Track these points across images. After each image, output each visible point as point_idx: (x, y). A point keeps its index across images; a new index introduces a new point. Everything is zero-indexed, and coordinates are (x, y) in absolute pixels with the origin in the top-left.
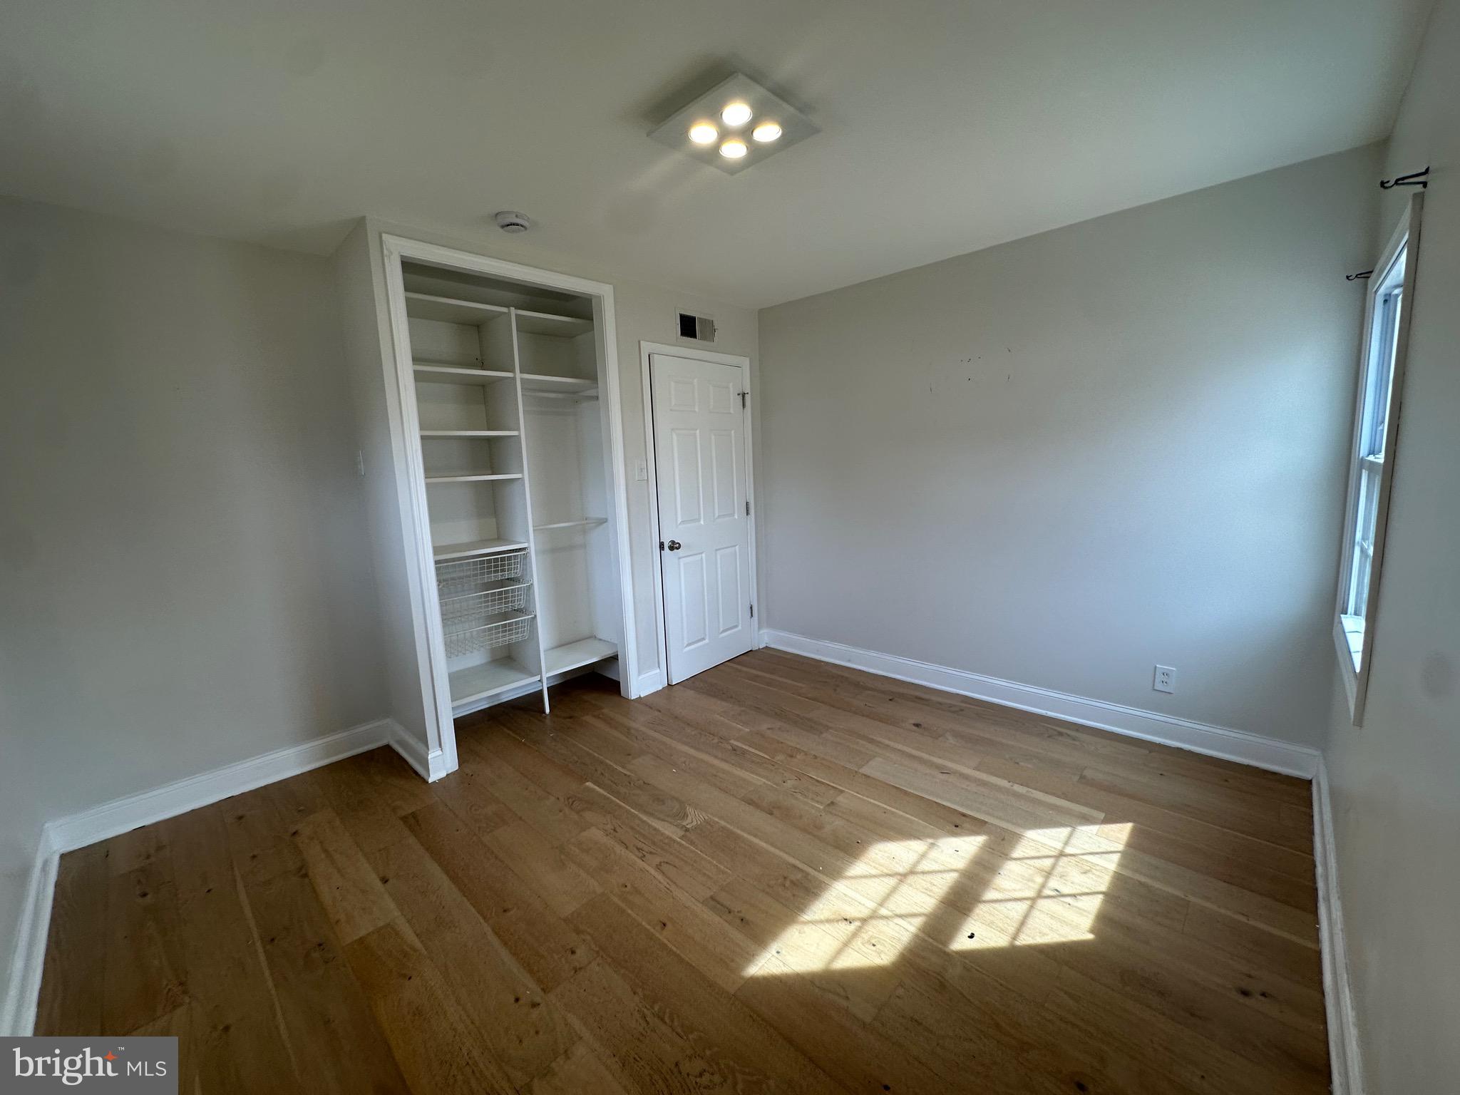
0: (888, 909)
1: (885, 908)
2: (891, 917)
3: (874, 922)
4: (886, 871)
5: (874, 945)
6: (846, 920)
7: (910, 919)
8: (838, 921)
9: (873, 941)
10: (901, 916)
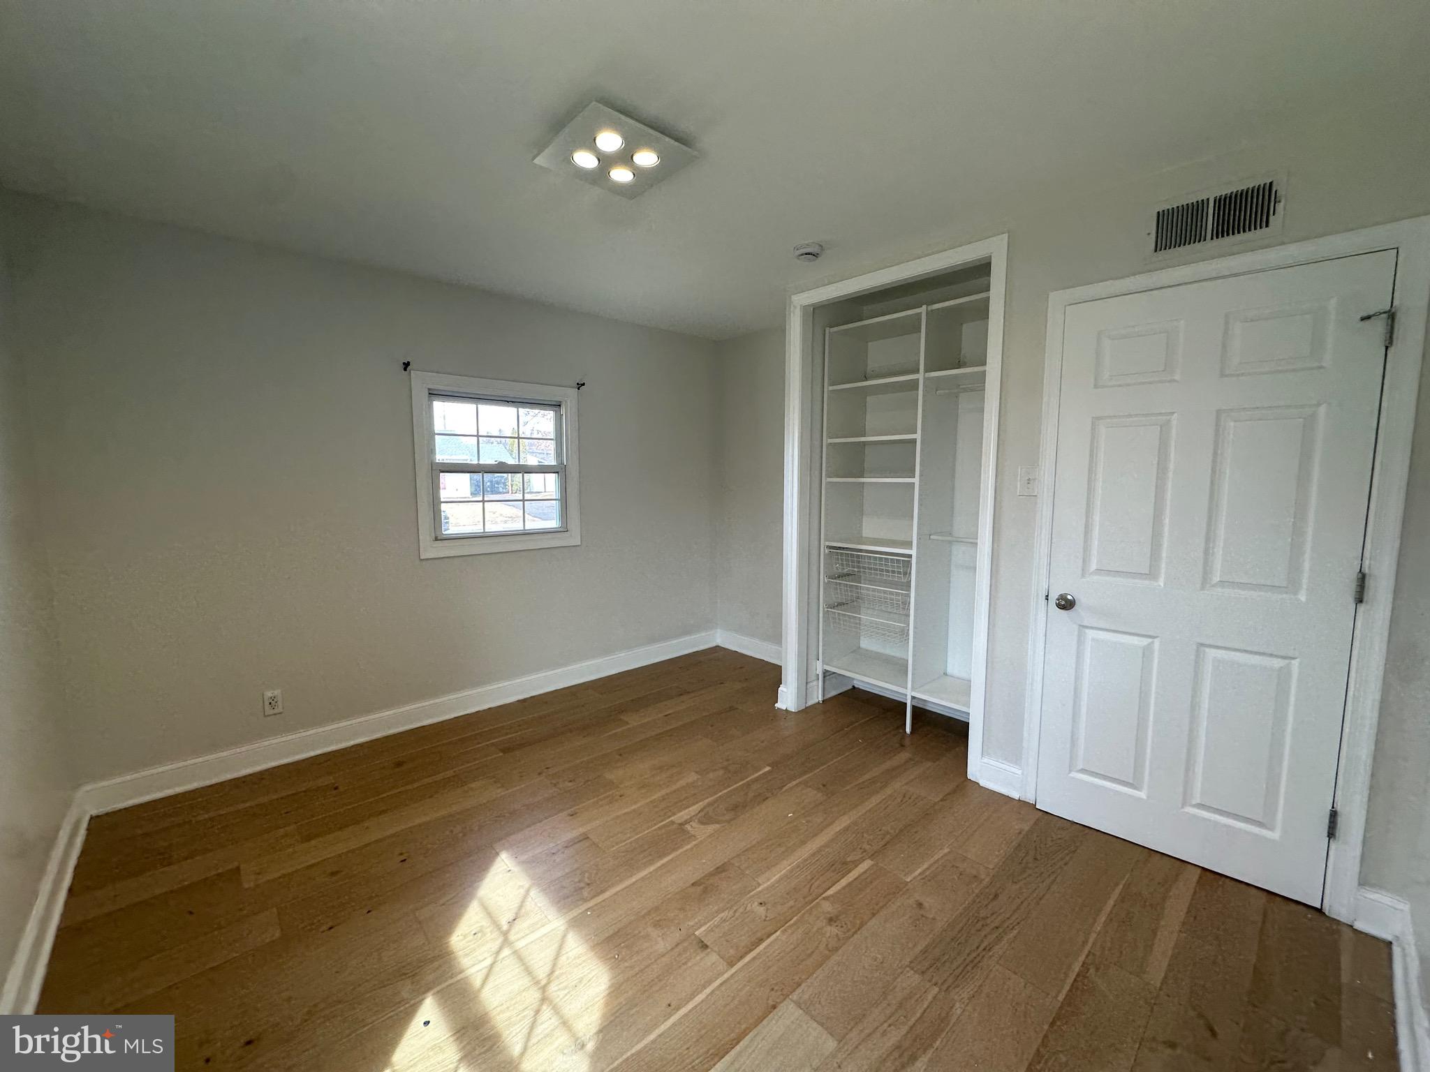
0: (506, 957)
1: (510, 955)
2: (496, 957)
3: (501, 940)
4: (557, 973)
5: (475, 934)
6: (514, 920)
7: (485, 971)
8: (517, 914)
9: (480, 935)
10: (492, 966)
